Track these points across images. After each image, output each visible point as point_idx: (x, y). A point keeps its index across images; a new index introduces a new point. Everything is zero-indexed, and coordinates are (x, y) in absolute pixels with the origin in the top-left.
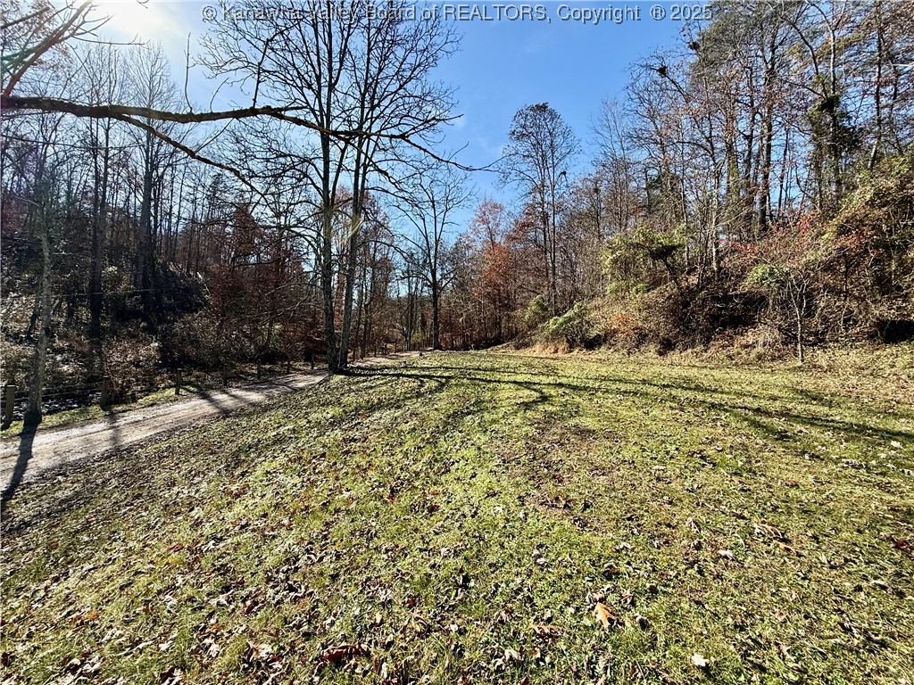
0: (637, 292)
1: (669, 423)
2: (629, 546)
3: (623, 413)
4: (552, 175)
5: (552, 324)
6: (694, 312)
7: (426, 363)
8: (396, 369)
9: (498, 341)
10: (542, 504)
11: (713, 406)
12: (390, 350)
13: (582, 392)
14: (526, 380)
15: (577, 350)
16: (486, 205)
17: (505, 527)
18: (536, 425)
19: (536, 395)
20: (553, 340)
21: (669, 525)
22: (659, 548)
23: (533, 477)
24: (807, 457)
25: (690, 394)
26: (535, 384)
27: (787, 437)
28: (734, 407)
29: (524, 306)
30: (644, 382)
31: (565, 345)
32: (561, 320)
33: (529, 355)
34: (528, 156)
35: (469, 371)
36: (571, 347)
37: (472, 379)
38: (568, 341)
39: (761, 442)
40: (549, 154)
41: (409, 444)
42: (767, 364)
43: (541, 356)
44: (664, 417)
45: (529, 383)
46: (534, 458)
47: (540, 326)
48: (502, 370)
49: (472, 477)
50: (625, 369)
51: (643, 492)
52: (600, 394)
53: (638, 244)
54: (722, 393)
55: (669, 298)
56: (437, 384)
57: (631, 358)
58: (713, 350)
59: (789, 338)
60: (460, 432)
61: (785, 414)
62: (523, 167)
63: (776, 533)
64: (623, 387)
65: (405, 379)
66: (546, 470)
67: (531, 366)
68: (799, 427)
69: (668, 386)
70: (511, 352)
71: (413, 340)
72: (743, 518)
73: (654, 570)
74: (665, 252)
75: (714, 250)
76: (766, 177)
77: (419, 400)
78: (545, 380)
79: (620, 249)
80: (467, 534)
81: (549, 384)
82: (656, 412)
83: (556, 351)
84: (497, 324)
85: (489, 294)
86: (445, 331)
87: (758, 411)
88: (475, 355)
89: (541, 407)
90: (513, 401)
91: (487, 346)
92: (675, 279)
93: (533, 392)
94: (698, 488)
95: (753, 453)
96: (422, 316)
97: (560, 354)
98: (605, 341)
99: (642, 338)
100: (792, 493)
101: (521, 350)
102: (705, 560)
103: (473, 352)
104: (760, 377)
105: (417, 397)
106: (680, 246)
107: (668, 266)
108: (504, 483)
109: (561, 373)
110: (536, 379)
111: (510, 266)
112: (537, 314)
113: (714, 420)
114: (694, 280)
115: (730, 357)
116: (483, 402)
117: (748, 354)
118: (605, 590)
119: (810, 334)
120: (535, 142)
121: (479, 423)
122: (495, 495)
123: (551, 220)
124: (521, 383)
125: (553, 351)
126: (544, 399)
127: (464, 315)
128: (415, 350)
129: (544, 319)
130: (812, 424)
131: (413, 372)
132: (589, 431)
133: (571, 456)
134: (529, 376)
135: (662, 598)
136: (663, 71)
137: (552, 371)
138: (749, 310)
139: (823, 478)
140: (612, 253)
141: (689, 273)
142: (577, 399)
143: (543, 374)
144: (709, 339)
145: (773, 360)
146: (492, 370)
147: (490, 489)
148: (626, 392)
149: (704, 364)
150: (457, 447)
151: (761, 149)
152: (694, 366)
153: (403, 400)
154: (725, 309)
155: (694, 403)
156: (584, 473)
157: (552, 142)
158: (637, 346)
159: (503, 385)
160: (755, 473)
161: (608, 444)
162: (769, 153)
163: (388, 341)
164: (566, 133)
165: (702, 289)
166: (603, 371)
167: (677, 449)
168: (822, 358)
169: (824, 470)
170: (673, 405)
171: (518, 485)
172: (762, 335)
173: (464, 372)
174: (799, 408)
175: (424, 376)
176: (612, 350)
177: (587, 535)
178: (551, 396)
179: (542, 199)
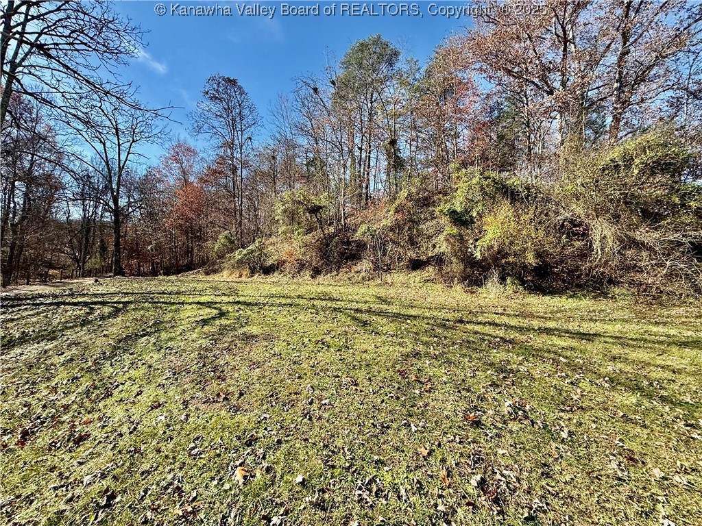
0: (299, 234)
1: (308, 324)
2: (268, 416)
3: (280, 319)
4: (240, 137)
5: (238, 255)
6: (332, 250)
7: (101, 290)
8: (56, 296)
9: (189, 267)
10: (204, 403)
11: (335, 309)
12: (53, 277)
13: (253, 307)
14: (210, 300)
15: (257, 275)
16: (179, 146)
17: (165, 432)
18: (210, 337)
19: (215, 312)
20: (238, 267)
21: (296, 393)
22: (287, 411)
23: (201, 381)
24: (373, 334)
25: (324, 303)
26: (216, 303)
27: (367, 324)
28: (346, 309)
29: (215, 239)
30: (299, 297)
31: (248, 271)
32: (245, 251)
33: (217, 279)
34: (220, 116)
35: (152, 296)
36: (253, 273)
37: (155, 302)
38: (250, 268)
39: (354, 329)
40: (238, 119)
41: (62, 377)
42: (367, 282)
43: (228, 280)
44: (306, 320)
45: (212, 303)
46: (204, 366)
47: (227, 255)
48: (188, 293)
49: (138, 395)
50: (289, 288)
51: (284, 374)
52: (267, 307)
53: (299, 202)
54: (341, 301)
55: (318, 240)
56: (111, 309)
57: (295, 281)
58: (341, 274)
59: (376, 268)
60: (131, 354)
61: (369, 311)
62: (216, 124)
63: (352, 382)
64: (284, 301)
65: (68, 307)
66: (213, 373)
67: (216, 289)
68: (374, 318)
69: (313, 299)
70: (201, 277)
71: (87, 266)
72: (338, 377)
73: (282, 428)
74: (315, 210)
75: (342, 212)
76: (368, 174)
77: (85, 328)
78: (226, 299)
79: (288, 203)
80: (120, 452)
81: (229, 302)
82: (301, 317)
83: (241, 276)
84: (189, 252)
85: (181, 225)
86: (130, 257)
87: (357, 310)
88: (163, 280)
89: (217, 322)
90: (193, 319)
91: (178, 272)
92: (322, 228)
93: (213, 310)
94: (317, 364)
95: (349, 336)
96: (102, 241)
97: (243, 278)
98: (277, 268)
99: (302, 266)
100: (365, 355)
101: (210, 276)
102: (314, 410)
103: (161, 277)
104: (363, 290)
105: (82, 325)
106: (324, 206)
107: (318, 219)
108: (171, 393)
109: (241, 293)
110: (218, 299)
111: (202, 204)
112: (225, 245)
113: (333, 319)
114: (332, 229)
115: (350, 279)
116: (162, 323)
117: (358, 277)
118: (245, 455)
119: (385, 265)
120: (226, 107)
121: (154, 343)
122: (160, 405)
123: (239, 172)
124: (205, 303)
125: (238, 276)
126: (222, 314)
127: (154, 243)
128: (90, 276)
129: (232, 250)
130: (379, 315)
131: (80, 300)
132: (253, 336)
133: (236, 358)
134: (213, 297)
135: (284, 445)
136: (315, 90)
137: (234, 292)
138: (359, 251)
139: (378, 344)
140: (283, 205)
141: (329, 225)
142: (249, 313)
143: (225, 295)
144: (339, 268)
145: (369, 280)
146: (178, 293)
147: (155, 402)
148: (285, 305)
149: (336, 283)
150: (126, 369)
151: (366, 156)
152: (331, 285)
153: (62, 330)
154: (348, 249)
155: (324, 309)
156: (244, 370)
157: (241, 111)
158: (299, 272)
159: (186, 306)
160: (348, 348)
161: (265, 344)
162: (369, 160)
163: (51, 266)
164: (252, 109)
165: (336, 236)
166: (274, 290)
167: (309, 340)
168: (389, 278)
169: (379, 339)
170: (313, 311)
171: (184, 391)
172: (364, 265)
173: (147, 297)
174: (375, 307)
175: (95, 303)
176: (282, 275)
177: (238, 418)
178: (228, 312)
179: (232, 154)
